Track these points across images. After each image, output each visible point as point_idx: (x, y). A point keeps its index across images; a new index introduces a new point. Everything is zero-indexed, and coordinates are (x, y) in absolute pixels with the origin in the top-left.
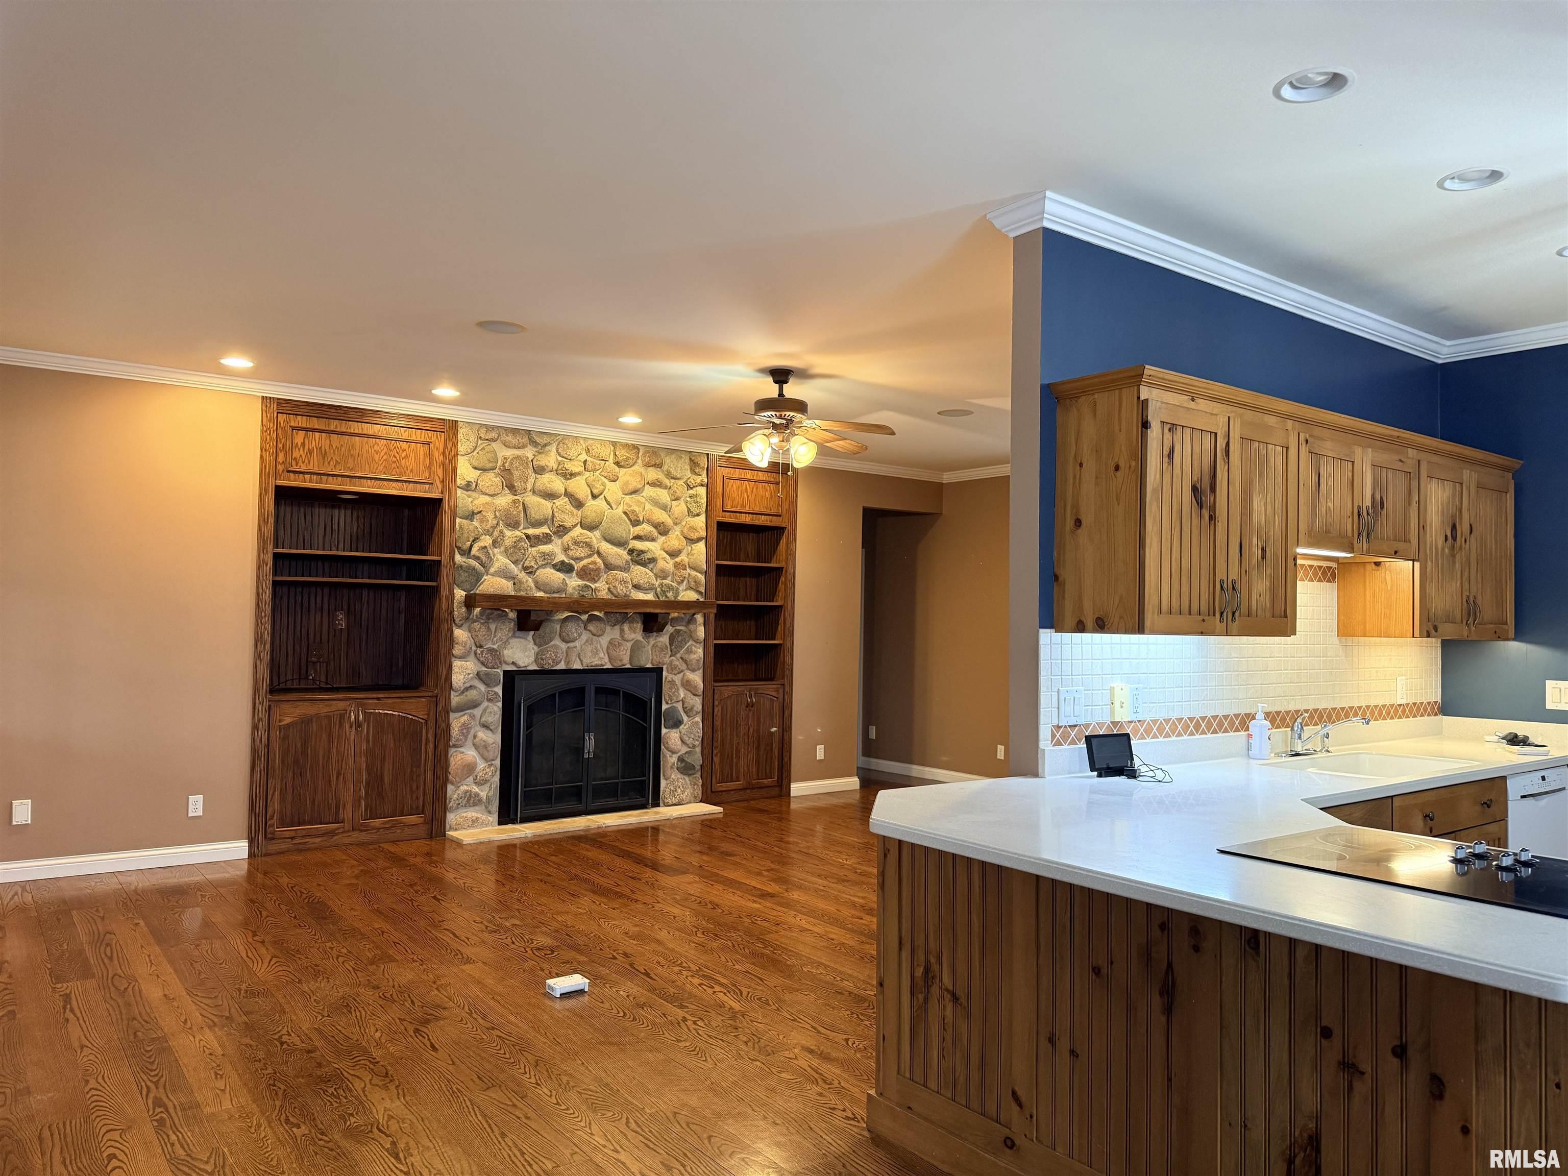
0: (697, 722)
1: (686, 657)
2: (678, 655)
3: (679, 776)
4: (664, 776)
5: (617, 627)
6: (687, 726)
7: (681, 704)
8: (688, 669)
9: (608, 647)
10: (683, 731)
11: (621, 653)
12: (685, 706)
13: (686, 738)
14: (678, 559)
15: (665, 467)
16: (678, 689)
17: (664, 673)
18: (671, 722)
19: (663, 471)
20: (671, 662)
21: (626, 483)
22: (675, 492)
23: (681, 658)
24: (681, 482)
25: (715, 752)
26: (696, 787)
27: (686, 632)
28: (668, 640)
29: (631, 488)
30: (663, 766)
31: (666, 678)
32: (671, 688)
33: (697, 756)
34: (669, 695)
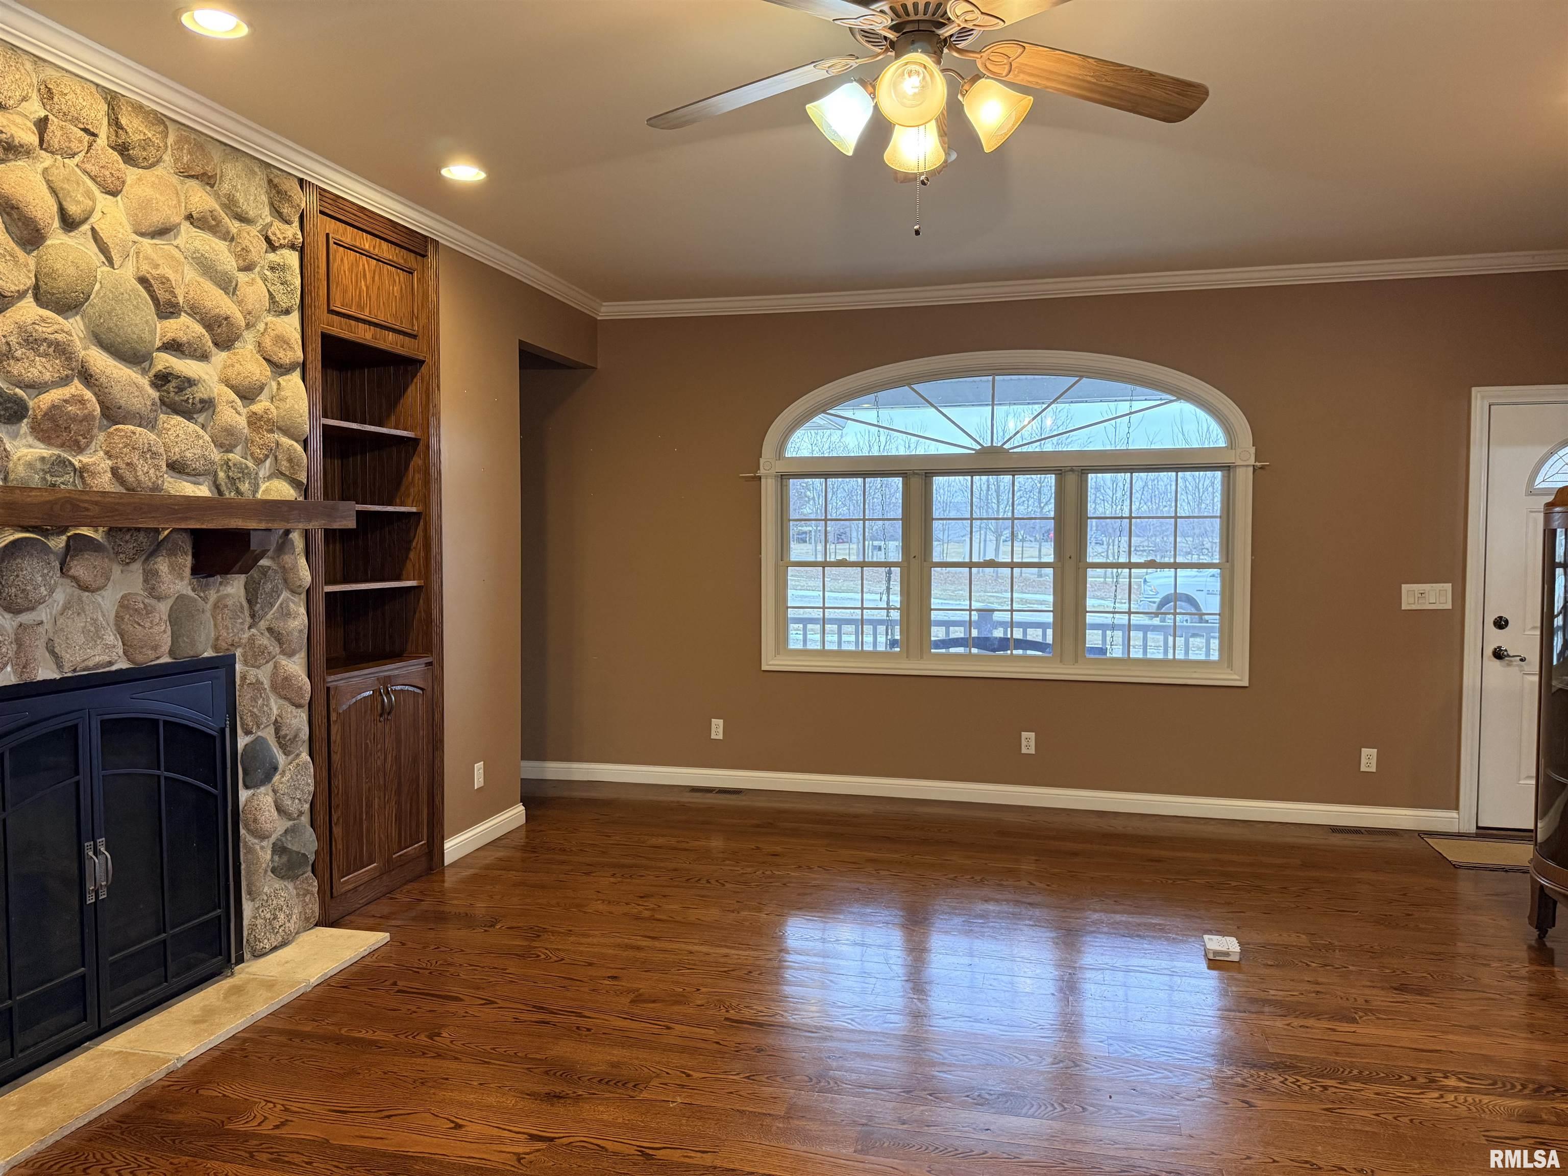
0: (305, 763)
1: (279, 625)
2: (263, 624)
3: (278, 884)
4: (249, 893)
5: (137, 567)
6: (288, 776)
7: (271, 729)
8: (283, 652)
9: (119, 618)
10: (283, 788)
11: (156, 629)
12: (282, 733)
13: (287, 802)
14: (258, 407)
15: (226, 187)
16: (268, 699)
17: (238, 667)
18: (260, 774)
19: (217, 196)
20: (252, 639)
21: (145, 205)
22: (246, 250)
23: (270, 630)
24: (254, 230)
25: (335, 818)
26: (307, 899)
27: (276, 572)
28: (242, 592)
29: (156, 219)
30: (248, 873)
31: (244, 678)
32: (254, 699)
33: (308, 834)
34: (253, 715)
